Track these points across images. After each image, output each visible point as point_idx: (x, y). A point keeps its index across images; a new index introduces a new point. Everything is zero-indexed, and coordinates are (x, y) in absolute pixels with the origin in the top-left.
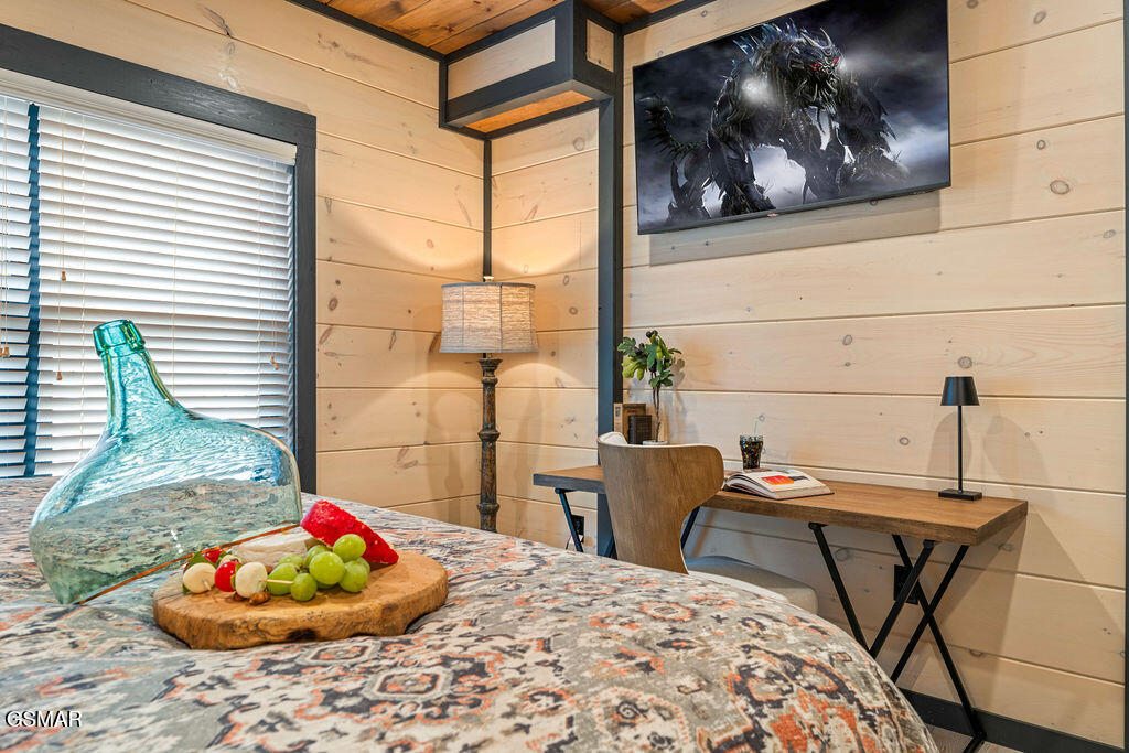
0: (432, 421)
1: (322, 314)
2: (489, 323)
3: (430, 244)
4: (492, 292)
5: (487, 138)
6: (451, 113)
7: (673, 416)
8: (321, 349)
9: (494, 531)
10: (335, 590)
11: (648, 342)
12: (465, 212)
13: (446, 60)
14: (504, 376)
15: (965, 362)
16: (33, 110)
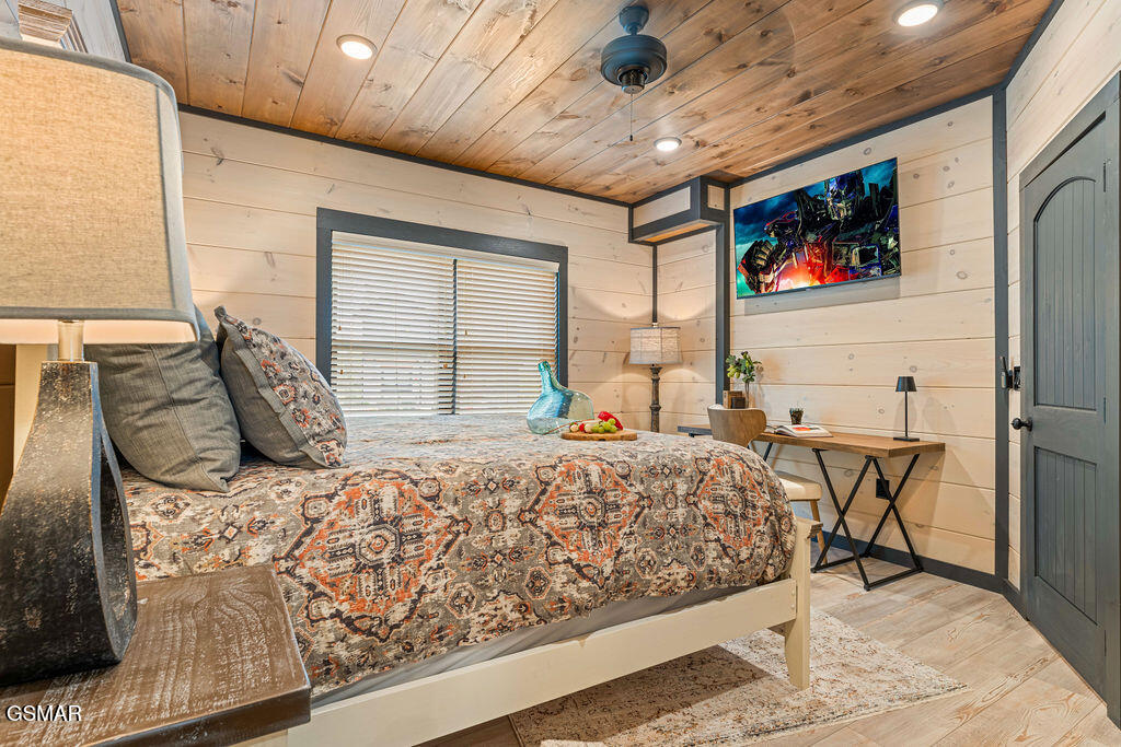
0: (625, 401)
1: (571, 345)
2: (655, 349)
3: (624, 305)
4: (657, 332)
5: (654, 245)
6: (634, 235)
7: (757, 399)
8: (570, 363)
9: (658, 431)
10: (608, 431)
11: (742, 357)
12: (643, 286)
13: (632, 206)
14: (663, 376)
15: (914, 368)
16: (455, 261)
